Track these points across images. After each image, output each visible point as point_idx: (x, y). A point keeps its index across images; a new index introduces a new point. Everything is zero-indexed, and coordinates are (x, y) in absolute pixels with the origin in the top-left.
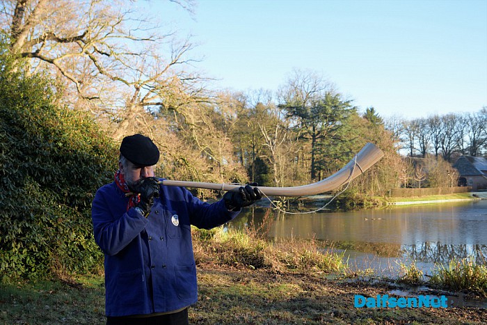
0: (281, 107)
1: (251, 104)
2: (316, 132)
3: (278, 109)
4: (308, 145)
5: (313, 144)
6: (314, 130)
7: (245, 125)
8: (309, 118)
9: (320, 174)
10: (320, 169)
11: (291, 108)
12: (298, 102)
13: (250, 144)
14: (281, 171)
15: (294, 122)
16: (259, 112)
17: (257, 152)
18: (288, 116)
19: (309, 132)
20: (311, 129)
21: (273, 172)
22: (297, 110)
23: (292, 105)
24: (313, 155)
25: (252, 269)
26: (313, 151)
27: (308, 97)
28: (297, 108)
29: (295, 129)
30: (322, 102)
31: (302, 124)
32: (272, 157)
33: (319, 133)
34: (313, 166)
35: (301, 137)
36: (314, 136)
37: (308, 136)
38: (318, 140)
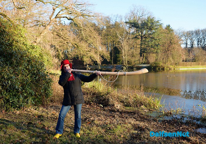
0: (126, 23)
1: (112, 22)
2: (143, 35)
3: (125, 24)
4: (139, 41)
5: (141, 40)
6: (142, 34)
7: (110, 31)
8: (140, 28)
9: (144, 55)
10: (144, 52)
12: (135, 20)
13: (112, 41)
14: (126, 53)
15: (133, 30)
16: (116, 26)
17: (115, 44)
18: (130, 27)
19: (140, 35)
20: (141, 33)
21: (122, 53)
22: (134, 25)
23: (132, 22)
24: (141, 46)
25: (101, 107)
26: (141, 44)
27: (139, 19)
28: (134, 23)
29: (133, 34)
30: (146, 21)
31: (137, 31)
32: (122, 46)
33: (144, 35)
34: (141, 51)
35: (136, 37)
36: (142, 37)
37: (139, 37)
38: (144, 39)
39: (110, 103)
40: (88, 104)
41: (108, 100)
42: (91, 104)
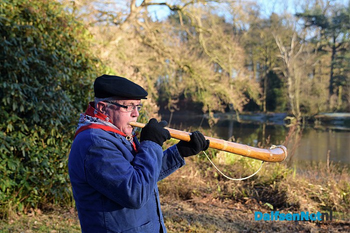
0: (298, 15)
1: (265, 14)
2: (337, 44)
3: (294, 19)
4: (327, 59)
5: (333, 57)
6: (334, 41)
7: (259, 35)
8: (329, 29)
9: (338, 90)
10: (339, 84)
11: (310, 17)
12: (318, 10)
13: (262, 57)
14: (297, 86)
16: (273, 22)
17: (270, 64)
18: (306, 26)
19: (329, 44)
20: (331, 40)
21: (287, 87)
22: (316, 20)
23: (311, 14)
24: (332, 69)
25: (268, 208)
26: (333, 64)
27: (328, 6)
28: (316, 17)
29: (313, 41)
30: (345, 11)
31: (322, 35)
32: (287, 70)
33: (340, 44)
34: (331, 81)
35: (320, 49)
36: (334, 48)
37: (328, 48)
38: (339, 54)
39: (290, 201)
40: (238, 201)
41: (284, 193)
42: (245, 201)
